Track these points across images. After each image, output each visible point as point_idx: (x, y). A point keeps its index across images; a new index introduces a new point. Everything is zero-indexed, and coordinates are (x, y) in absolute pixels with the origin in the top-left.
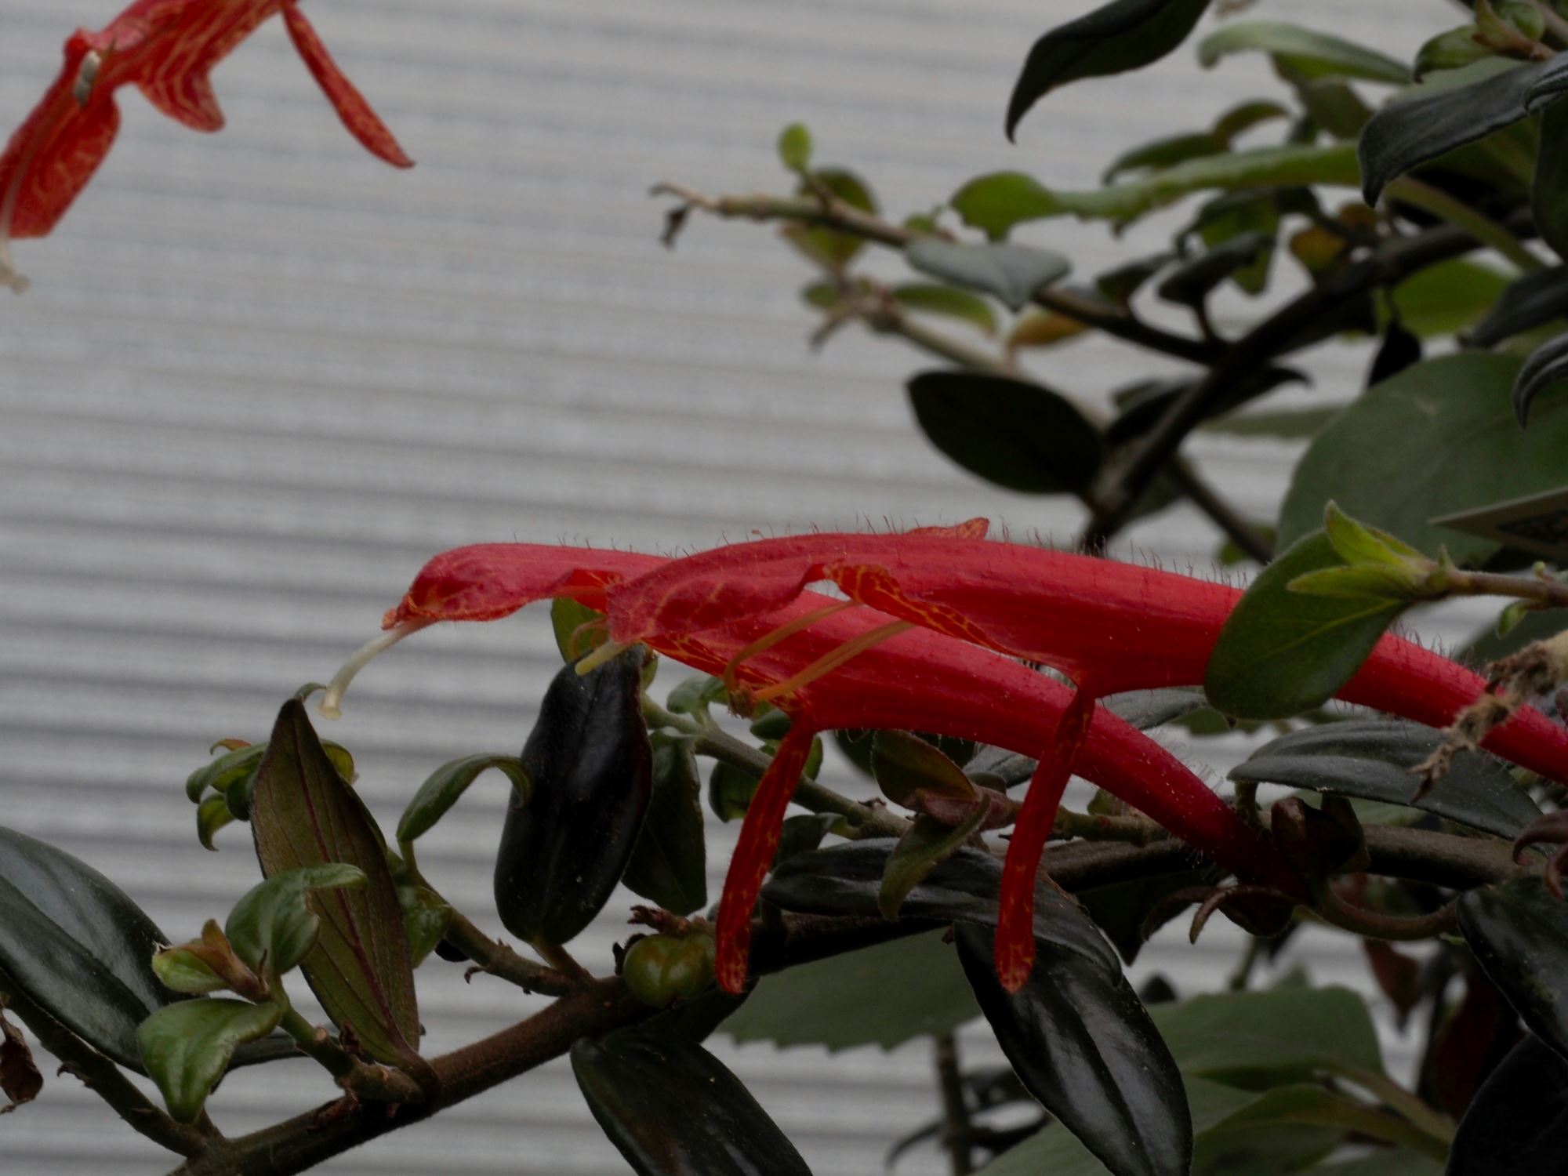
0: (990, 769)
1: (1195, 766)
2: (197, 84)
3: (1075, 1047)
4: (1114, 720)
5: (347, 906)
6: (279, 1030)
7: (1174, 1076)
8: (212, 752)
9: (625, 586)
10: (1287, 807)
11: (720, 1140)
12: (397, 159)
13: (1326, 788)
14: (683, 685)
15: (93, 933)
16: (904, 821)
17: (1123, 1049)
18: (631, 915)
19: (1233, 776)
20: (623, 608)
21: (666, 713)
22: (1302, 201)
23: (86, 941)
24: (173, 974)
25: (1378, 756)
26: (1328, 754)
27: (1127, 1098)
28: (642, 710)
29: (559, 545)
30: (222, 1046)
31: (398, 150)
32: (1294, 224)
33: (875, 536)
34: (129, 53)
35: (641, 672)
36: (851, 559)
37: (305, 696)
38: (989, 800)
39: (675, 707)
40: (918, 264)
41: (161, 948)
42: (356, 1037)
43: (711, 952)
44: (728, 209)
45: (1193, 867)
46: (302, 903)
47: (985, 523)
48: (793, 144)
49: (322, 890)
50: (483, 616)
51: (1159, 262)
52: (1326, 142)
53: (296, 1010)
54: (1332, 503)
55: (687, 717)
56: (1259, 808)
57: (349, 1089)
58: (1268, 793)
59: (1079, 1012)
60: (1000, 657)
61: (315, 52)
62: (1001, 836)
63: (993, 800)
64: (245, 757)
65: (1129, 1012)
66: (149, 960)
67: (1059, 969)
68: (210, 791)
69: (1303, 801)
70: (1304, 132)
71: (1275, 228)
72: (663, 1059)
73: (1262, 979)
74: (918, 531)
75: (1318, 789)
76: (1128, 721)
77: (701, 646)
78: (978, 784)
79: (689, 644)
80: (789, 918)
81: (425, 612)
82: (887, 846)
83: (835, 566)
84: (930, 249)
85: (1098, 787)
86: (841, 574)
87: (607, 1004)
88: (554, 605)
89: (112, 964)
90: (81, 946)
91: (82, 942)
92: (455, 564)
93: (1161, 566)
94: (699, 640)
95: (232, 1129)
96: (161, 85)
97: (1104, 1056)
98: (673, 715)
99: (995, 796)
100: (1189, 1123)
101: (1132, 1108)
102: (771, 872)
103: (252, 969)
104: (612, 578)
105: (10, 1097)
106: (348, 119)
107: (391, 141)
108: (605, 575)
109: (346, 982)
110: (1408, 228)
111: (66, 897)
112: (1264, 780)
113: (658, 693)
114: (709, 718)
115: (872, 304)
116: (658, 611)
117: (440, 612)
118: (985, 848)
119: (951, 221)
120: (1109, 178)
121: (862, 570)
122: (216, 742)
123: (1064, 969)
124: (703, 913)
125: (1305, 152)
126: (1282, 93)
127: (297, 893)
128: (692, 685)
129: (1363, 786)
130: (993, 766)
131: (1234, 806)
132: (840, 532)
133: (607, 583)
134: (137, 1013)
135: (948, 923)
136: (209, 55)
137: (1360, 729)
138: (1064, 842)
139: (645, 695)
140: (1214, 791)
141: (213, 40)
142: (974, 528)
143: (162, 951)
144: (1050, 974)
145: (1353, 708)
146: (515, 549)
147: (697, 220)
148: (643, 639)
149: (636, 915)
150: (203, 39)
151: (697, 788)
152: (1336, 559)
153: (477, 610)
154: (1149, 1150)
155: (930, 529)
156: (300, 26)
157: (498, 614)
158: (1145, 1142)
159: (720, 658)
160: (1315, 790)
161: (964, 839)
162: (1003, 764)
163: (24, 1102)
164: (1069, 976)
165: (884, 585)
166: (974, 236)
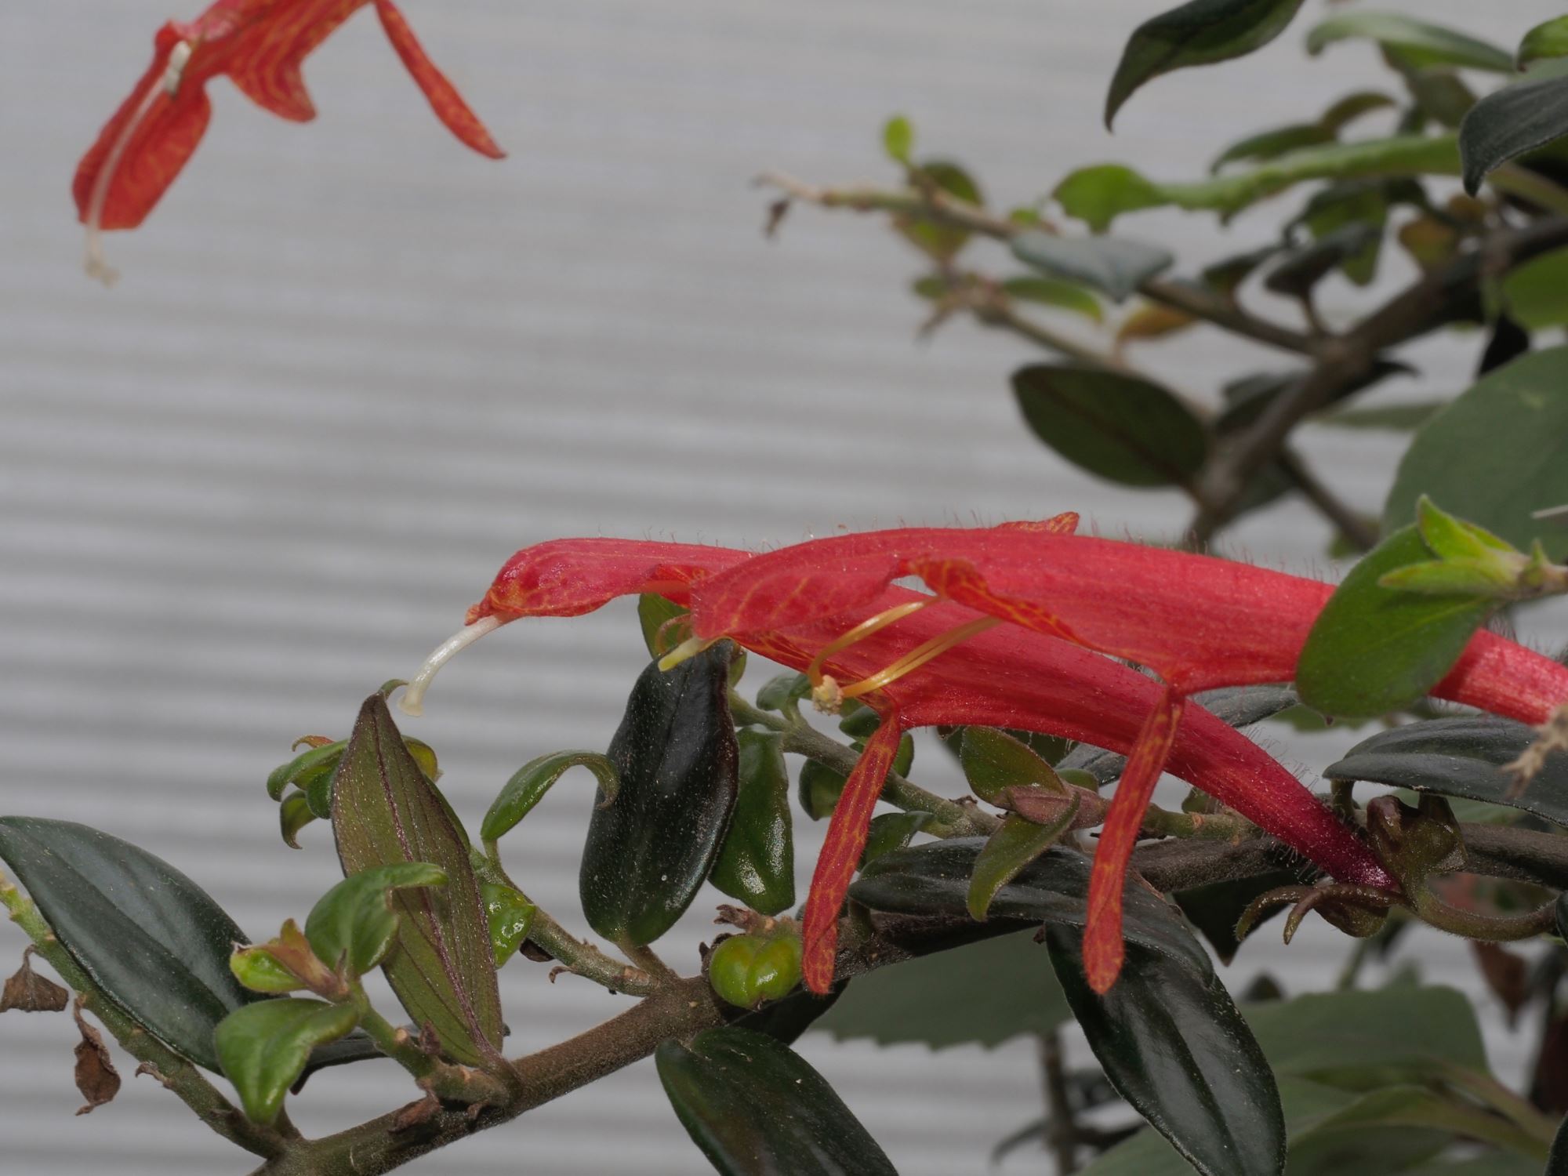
0: (1082, 767)
1: (1289, 764)
2: (289, 76)
3: (1166, 1048)
4: (1209, 717)
5: (429, 904)
6: (358, 1030)
7: (1268, 1080)
8: (294, 747)
9: (709, 582)
10: (1382, 806)
11: (807, 1142)
12: (491, 152)
13: (1422, 787)
14: (774, 680)
15: (172, 932)
16: (995, 819)
17: (1215, 1051)
18: (717, 914)
19: (1329, 774)
20: (707, 603)
21: (755, 711)
22: (1409, 191)
23: (166, 942)
24: (250, 974)
25: (1476, 754)
26: (1425, 752)
27: (1220, 1102)
28: (729, 707)
29: (645, 540)
30: (300, 1047)
31: (490, 142)
32: (1402, 215)
33: (962, 531)
34: (220, 44)
35: (729, 668)
36: (936, 553)
37: (388, 692)
38: (1080, 798)
39: (764, 704)
40: (1022, 256)
41: (239, 947)
42: (438, 1037)
43: (798, 952)
44: (830, 201)
45: (1288, 866)
46: (384, 901)
47: (1076, 516)
48: (896, 134)
49: (402, 890)
50: (568, 612)
51: (1265, 253)
52: (1435, 132)
53: (377, 1010)
54: (1424, 497)
55: (777, 714)
56: (1357, 806)
57: (430, 1091)
58: (1364, 792)
59: (1171, 1014)
60: (1091, 653)
61: (407, 43)
62: (1093, 835)
63: (1083, 797)
64: (326, 754)
65: (1221, 1013)
66: (227, 960)
67: (1151, 969)
68: (290, 789)
69: (1399, 800)
70: (1413, 122)
71: (1383, 219)
72: (749, 1059)
73: (1372, 978)
74: (1006, 526)
75: (1415, 788)
76: (1223, 719)
77: (786, 642)
78: (1069, 782)
79: (775, 640)
80: (878, 917)
81: (508, 608)
82: (977, 845)
83: (922, 561)
84: (1034, 241)
85: (1192, 786)
86: (926, 569)
87: (693, 1004)
88: (642, 599)
89: (191, 963)
90: (159, 944)
91: (161, 941)
92: (538, 559)
93: (1252, 561)
94: (786, 636)
95: (312, 1130)
96: (252, 76)
97: (1196, 1059)
98: (762, 711)
99: (1085, 794)
100: (1283, 1127)
101: (1224, 1111)
102: (859, 871)
103: (331, 969)
104: (697, 572)
105: (87, 1097)
106: (440, 110)
107: (483, 132)
108: (689, 570)
109: (428, 982)
110: (1518, 220)
111: (145, 896)
112: (1360, 779)
113: (747, 690)
114: (799, 714)
115: (979, 296)
116: (741, 607)
117: (523, 607)
118: (1077, 847)
119: (1054, 212)
120: (1215, 168)
121: (947, 566)
122: (298, 739)
123: (1156, 969)
124: (792, 913)
125: (1412, 142)
126: (1392, 83)
127: (378, 892)
128: (783, 682)
129: (1460, 784)
130: (1086, 764)
131: (1329, 804)
132: (927, 526)
133: (692, 577)
134: (216, 1012)
135: (1040, 923)
136: (301, 46)
137: (1458, 727)
138: (1157, 841)
139: (733, 691)
140: (1309, 789)
141: (305, 31)
142: (1064, 522)
143: (241, 950)
144: (1141, 974)
145: (1447, 705)
146: (599, 544)
147: (798, 211)
148: (728, 634)
149: (721, 913)
150: (294, 30)
151: (786, 786)
152: (1431, 555)
153: (560, 606)
154: (1241, 1153)
155: (1019, 523)
156: (392, 16)
157: (582, 610)
158: (1237, 1145)
159: (807, 654)
160: (1411, 788)
161: (1054, 838)
162: (1096, 762)
163: (101, 1103)
164: (1162, 976)
165: (970, 580)
166: (1076, 228)
